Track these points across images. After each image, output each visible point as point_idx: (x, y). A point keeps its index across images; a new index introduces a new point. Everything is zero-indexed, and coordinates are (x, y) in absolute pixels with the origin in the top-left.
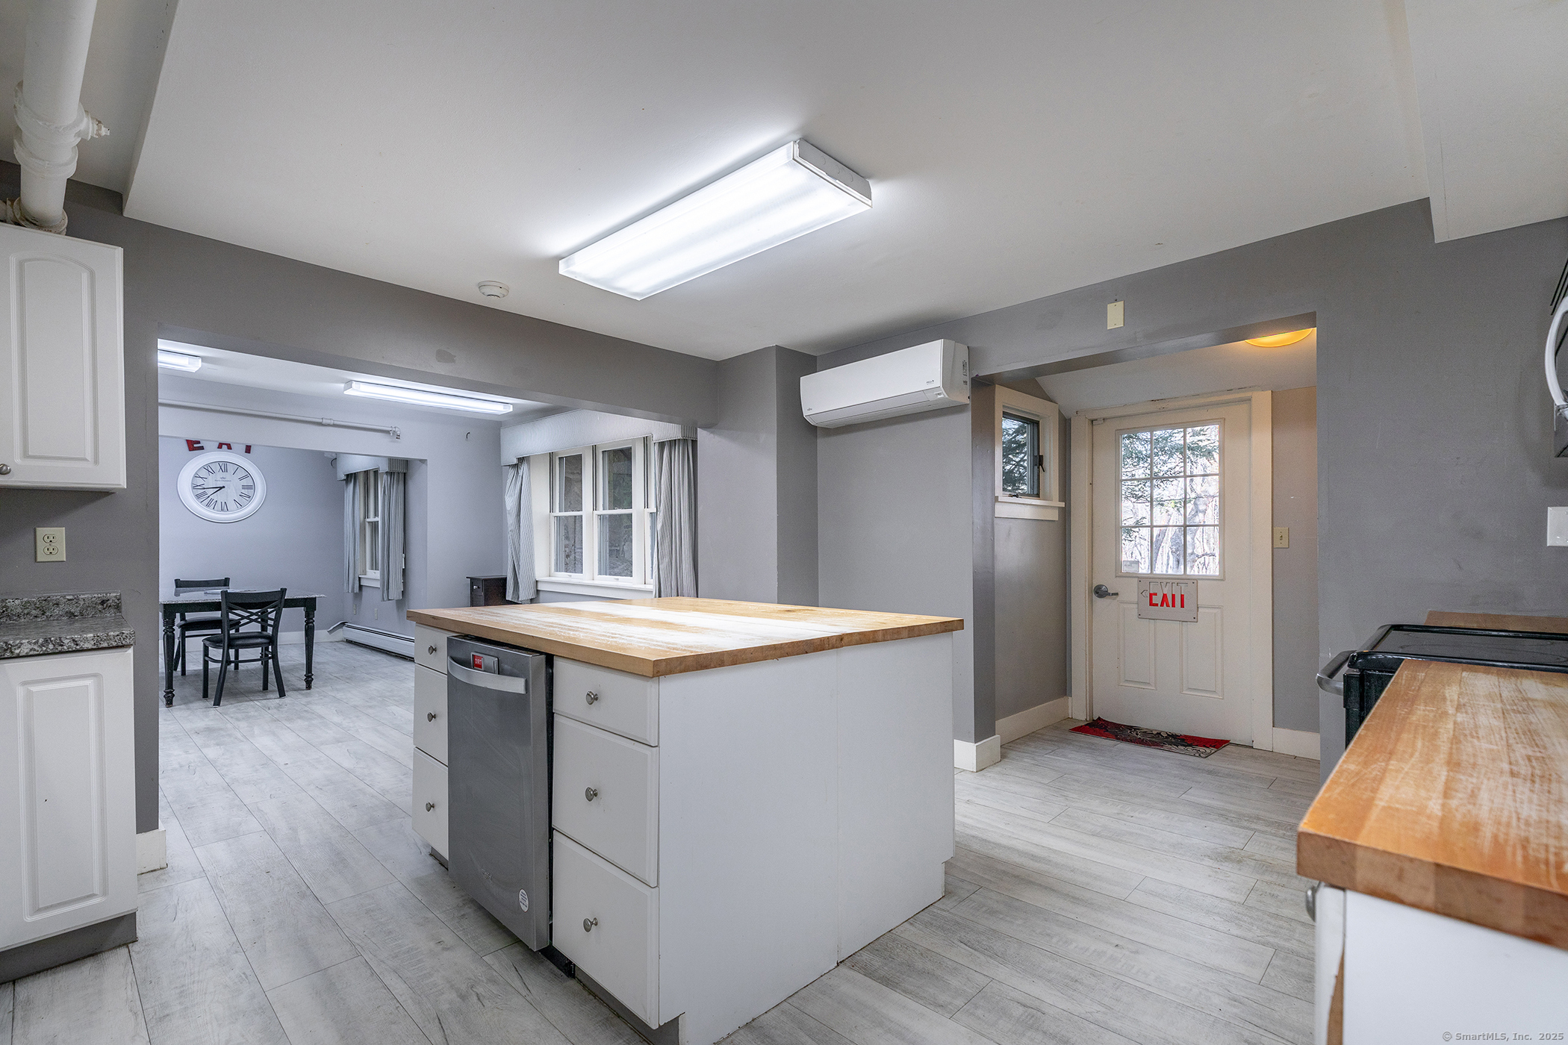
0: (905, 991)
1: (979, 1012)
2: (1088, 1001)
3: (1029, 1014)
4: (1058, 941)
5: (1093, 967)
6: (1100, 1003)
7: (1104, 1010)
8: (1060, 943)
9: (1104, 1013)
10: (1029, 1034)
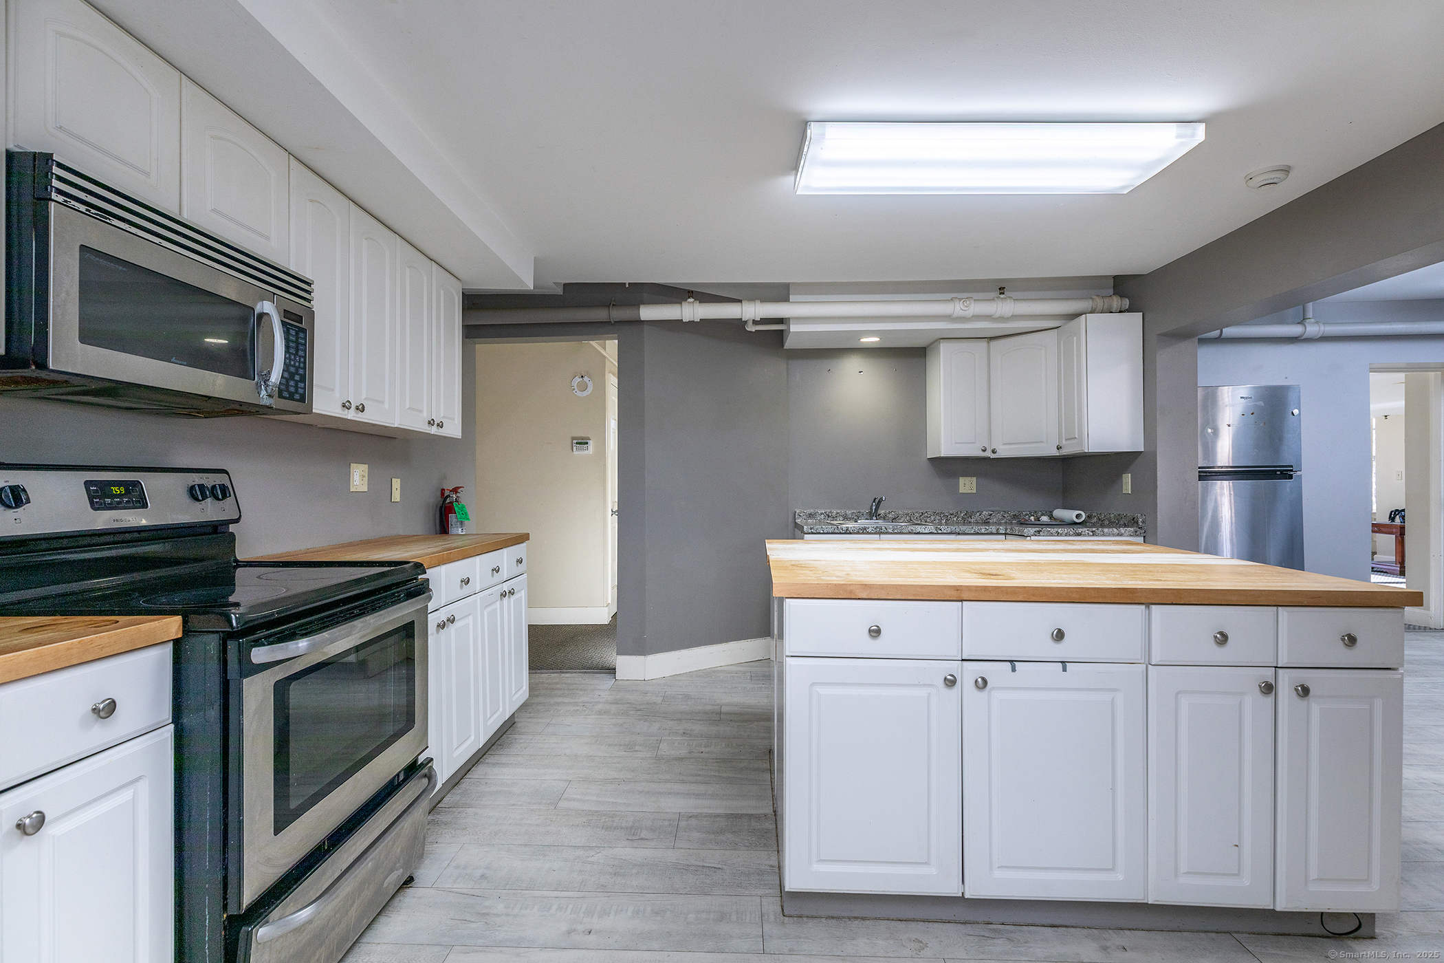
0: (718, 816)
1: (666, 823)
2: (602, 861)
3: (636, 835)
4: (645, 909)
5: (606, 894)
6: (592, 863)
7: (590, 859)
8: (642, 909)
9: (588, 857)
10: (630, 824)
